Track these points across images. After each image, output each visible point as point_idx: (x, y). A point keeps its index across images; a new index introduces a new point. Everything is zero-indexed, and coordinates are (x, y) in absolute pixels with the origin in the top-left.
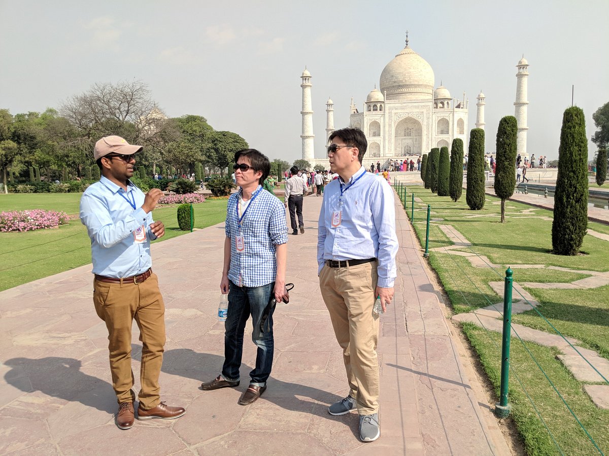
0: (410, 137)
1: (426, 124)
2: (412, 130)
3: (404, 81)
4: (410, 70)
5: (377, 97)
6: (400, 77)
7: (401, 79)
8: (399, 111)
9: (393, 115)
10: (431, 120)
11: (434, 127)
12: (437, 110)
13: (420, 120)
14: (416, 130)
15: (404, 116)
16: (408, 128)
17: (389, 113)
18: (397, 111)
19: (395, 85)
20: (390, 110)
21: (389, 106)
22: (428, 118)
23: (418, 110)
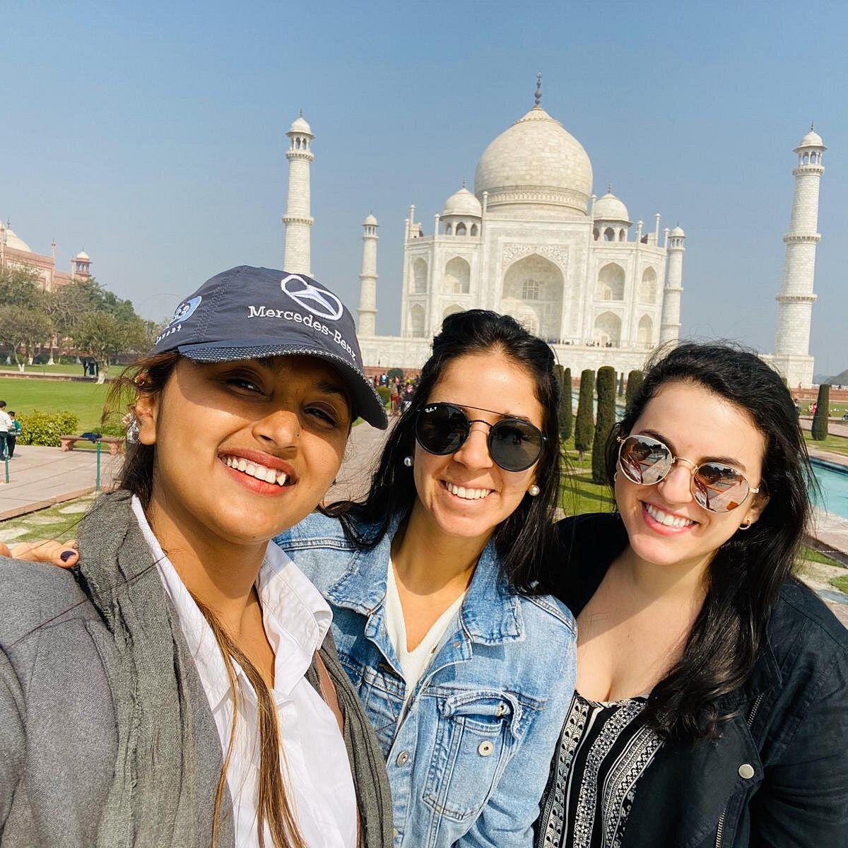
0: (535, 302)
1: (573, 273)
2: (540, 285)
3: (528, 177)
4: (543, 154)
5: (466, 207)
6: (519, 168)
7: (520, 173)
8: (516, 240)
9: (500, 246)
10: (584, 266)
11: (590, 281)
12: (598, 245)
13: (560, 264)
14: (550, 287)
15: (526, 252)
16: (532, 281)
17: (491, 242)
18: (509, 240)
19: (507, 184)
20: (495, 237)
21: (493, 226)
22: (578, 261)
23: (556, 241)
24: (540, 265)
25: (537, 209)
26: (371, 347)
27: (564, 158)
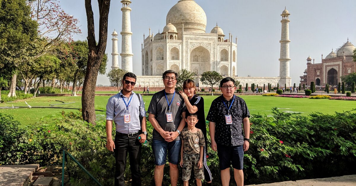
0: (198, 62)
1: (213, 53)
2: (199, 57)
3: (190, 20)
4: (194, 12)
5: (173, 29)
6: (187, 16)
7: (188, 18)
8: (194, 41)
9: (189, 43)
10: (216, 50)
11: (218, 55)
12: (220, 43)
13: (209, 50)
14: (202, 57)
15: (197, 46)
16: (196, 55)
17: (186, 42)
18: (191, 41)
19: (183, 22)
20: (187, 40)
21: (186, 36)
22: (214, 48)
23: (207, 42)
24: (199, 50)
25: (193, 30)
26: (157, 80)
27: (201, 13)
